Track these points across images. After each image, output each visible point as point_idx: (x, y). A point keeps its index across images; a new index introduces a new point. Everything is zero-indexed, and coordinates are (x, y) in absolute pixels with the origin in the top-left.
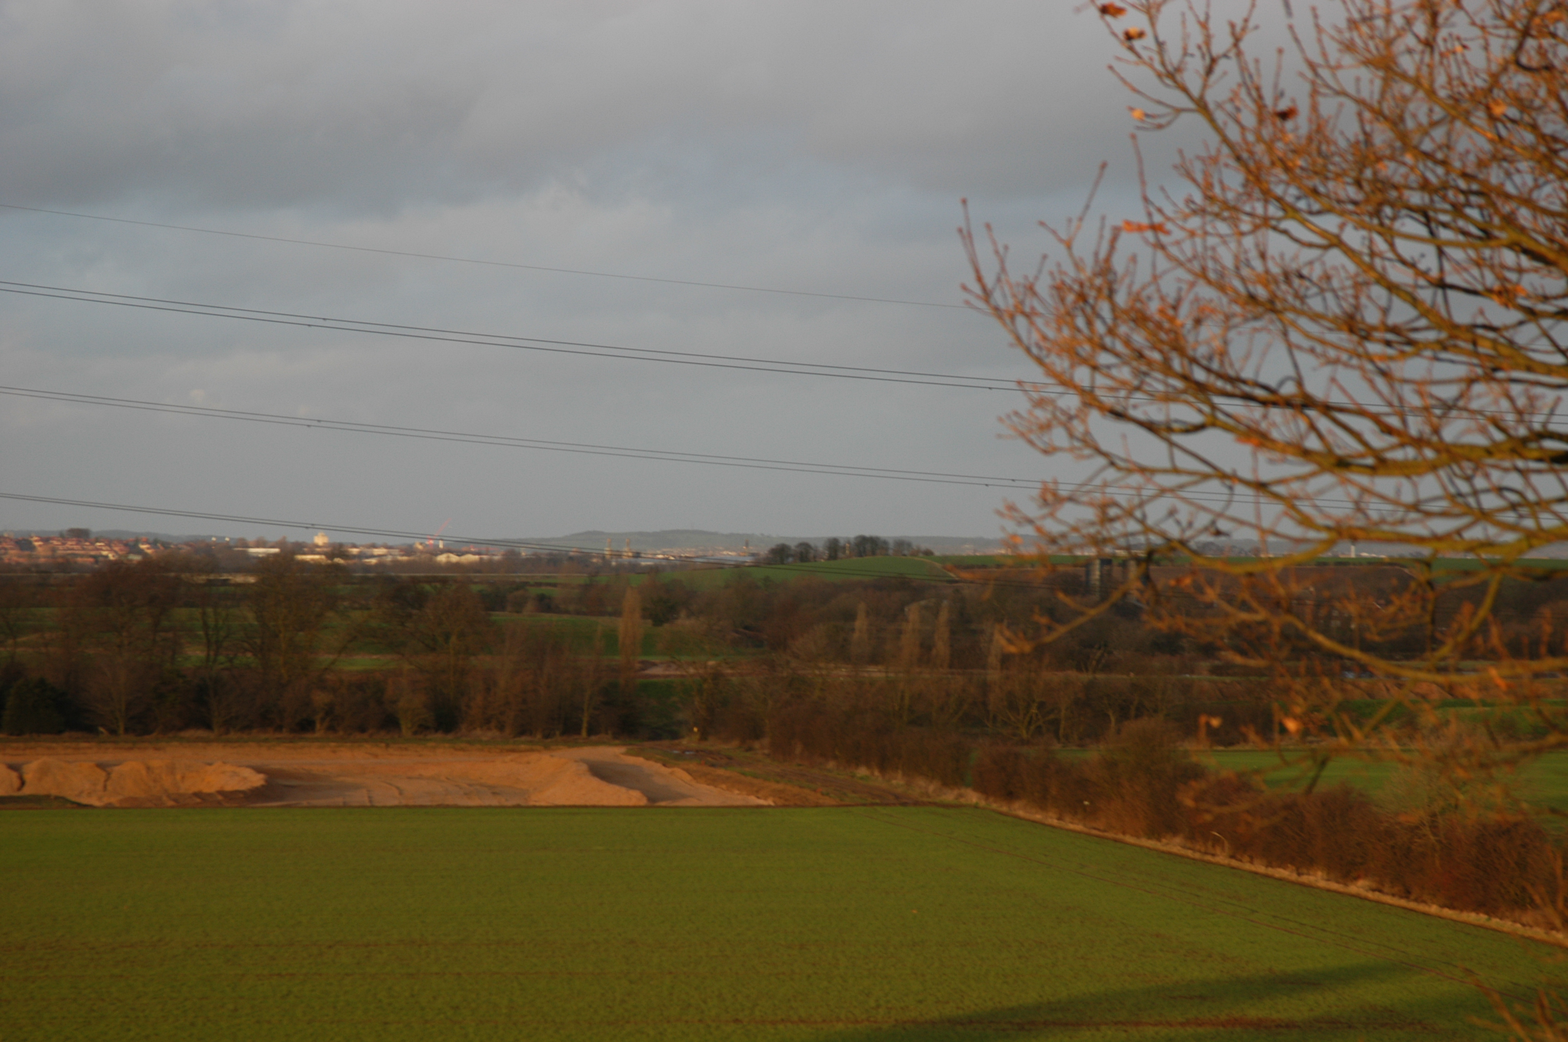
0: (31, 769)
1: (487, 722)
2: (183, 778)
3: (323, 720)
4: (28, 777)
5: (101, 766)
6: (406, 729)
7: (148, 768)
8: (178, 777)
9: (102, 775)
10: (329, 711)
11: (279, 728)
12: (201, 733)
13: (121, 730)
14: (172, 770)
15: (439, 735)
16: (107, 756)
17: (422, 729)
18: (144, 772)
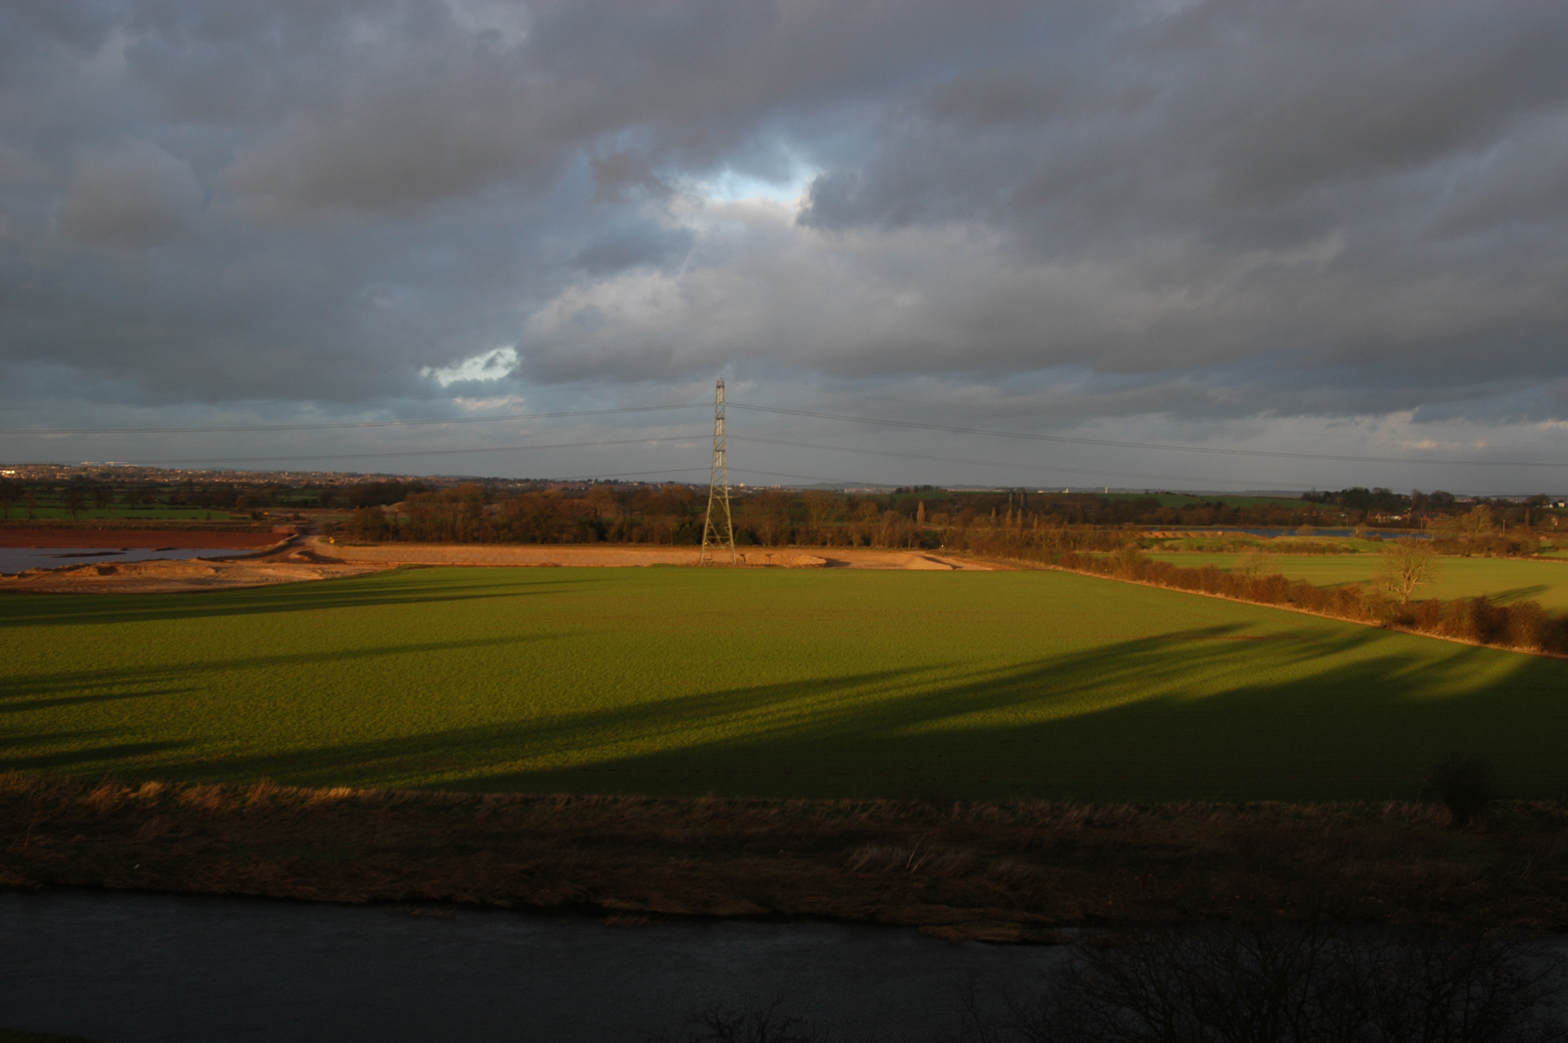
0: (747, 556)
1: (879, 543)
2: (792, 559)
3: (830, 542)
4: (747, 558)
5: (768, 555)
6: (855, 545)
7: (782, 557)
8: (791, 559)
9: (768, 558)
10: (832, 539)
11: (817, 544)
12: (794, 546)
13: (769, 544)
14: (789, 557)
15: (865, 547)
16: (769, 552)
17: (860, 545)
18: (781, 557)
